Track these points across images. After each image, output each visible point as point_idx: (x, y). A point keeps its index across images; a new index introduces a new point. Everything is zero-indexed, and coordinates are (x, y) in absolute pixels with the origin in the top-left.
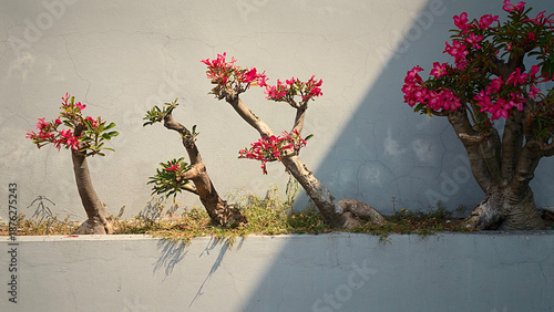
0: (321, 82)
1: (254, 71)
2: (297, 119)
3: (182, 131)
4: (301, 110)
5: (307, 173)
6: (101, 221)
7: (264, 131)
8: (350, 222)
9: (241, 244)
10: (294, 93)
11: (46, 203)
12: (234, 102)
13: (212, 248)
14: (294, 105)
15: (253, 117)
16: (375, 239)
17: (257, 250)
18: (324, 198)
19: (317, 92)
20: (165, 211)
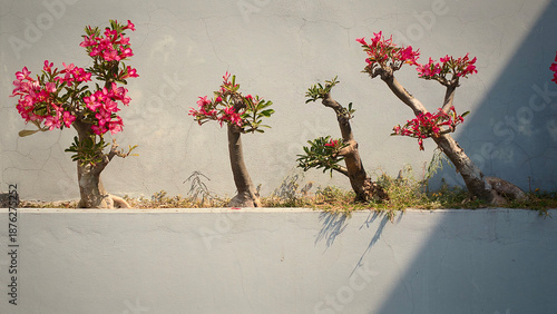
0: (475, 59)
1: (410, 49)
2: (447, 97)
3: (337, 108)
4: (451, 88)
5: (459, 150)
6: (251, 197)
7: (418, 108)
8: (496, 199)
9: (400, 218)
10: (447, 71)
11: (202, 179)
12: (389, 79)
13: (371, 221)
14: (444, 83)
15: (406, 95)
16: (534, 214)
17: (416, 224)
18: (475, 174)
19: (471, 69)
20: (299, 189)
